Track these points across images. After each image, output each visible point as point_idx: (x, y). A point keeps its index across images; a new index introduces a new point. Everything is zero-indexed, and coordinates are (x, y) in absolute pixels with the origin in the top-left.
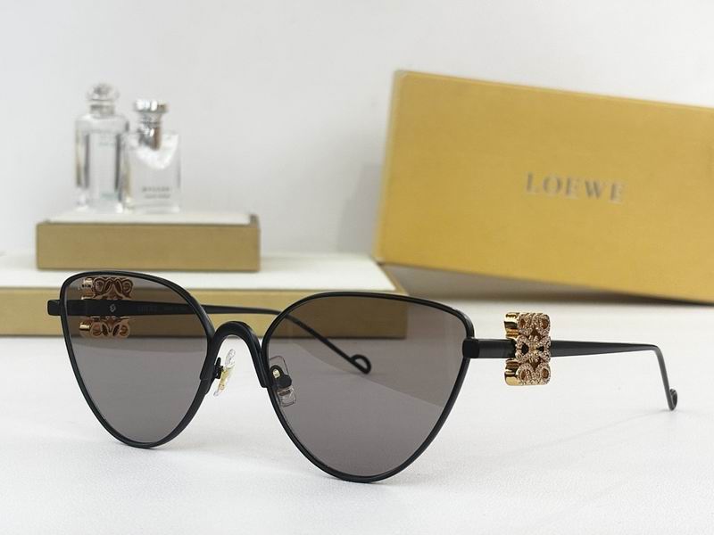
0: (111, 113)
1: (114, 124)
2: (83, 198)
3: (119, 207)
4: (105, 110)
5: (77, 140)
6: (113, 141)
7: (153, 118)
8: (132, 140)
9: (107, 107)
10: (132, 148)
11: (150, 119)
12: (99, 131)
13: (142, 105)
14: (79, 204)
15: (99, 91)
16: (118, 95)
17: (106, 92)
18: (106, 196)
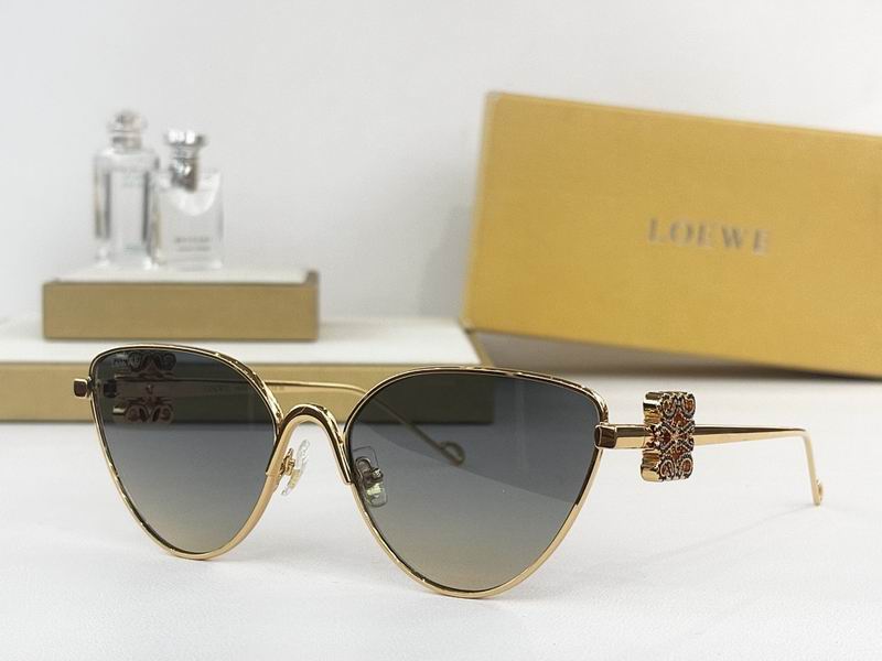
0: (137, 146)
1: (140, 161)
2: (103, 252)
3: (148, 264)
4: (130, 144)
5: (96, 179)
6: (139, 182)
7: (189, 155)
8: (163, 180)
9: (133, 139)
10: (163, 190)
11: (185, 154)
12: (123, 169)
13: (175, 136)
14: (98, 258)
15: (122, 119)
16: (145, 125)
17: (132, 121)
18: (131, 249)
